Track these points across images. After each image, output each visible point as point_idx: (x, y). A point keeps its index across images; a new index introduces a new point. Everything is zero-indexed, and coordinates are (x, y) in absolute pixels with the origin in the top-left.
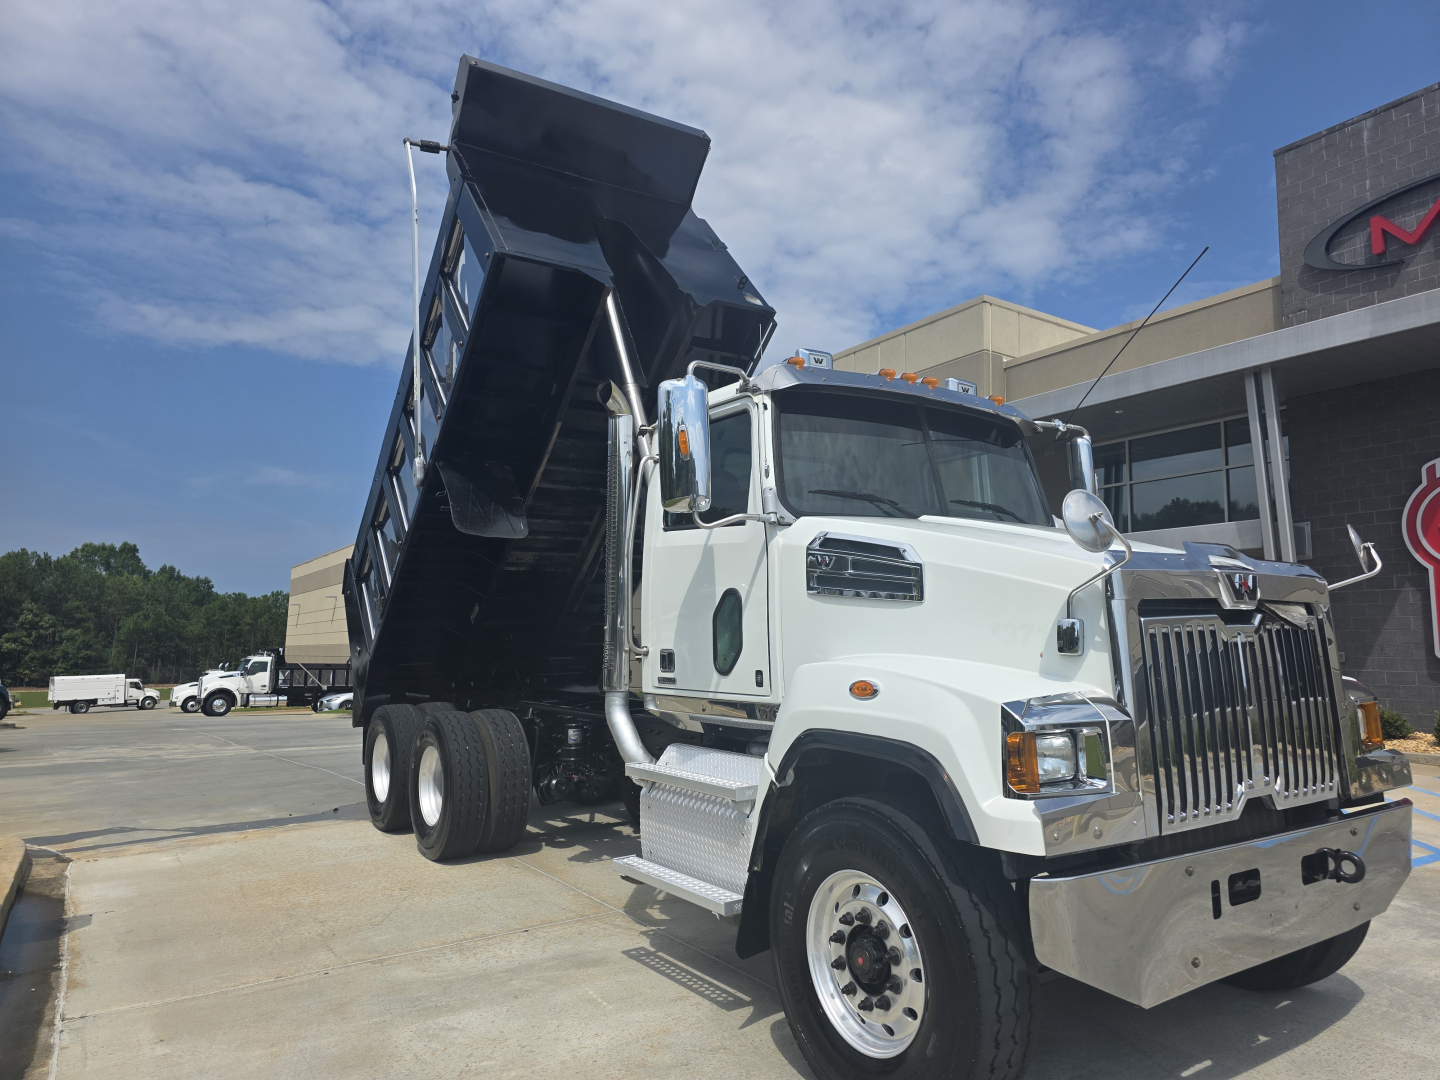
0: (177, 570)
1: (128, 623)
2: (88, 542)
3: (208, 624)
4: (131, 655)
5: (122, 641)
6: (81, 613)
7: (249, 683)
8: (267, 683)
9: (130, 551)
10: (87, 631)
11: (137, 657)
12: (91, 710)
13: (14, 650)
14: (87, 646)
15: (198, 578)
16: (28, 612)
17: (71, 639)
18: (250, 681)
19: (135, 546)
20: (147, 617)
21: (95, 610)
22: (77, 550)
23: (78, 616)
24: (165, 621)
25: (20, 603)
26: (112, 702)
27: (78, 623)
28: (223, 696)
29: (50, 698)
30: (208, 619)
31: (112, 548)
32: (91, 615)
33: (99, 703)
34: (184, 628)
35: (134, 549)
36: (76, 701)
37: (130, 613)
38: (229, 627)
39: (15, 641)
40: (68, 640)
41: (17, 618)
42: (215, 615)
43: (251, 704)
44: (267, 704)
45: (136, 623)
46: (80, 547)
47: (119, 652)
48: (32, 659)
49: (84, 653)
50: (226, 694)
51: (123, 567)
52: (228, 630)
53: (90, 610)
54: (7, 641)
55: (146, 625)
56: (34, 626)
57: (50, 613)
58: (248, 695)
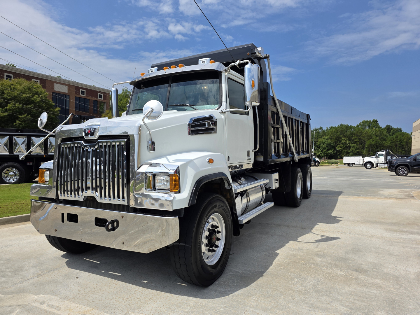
0: (391, 126)
1: (368, 142)
2: (364, 120)
3: (392, 142)
4: (369, 151)
5: (367, 147)
6: (356, 140)
7: (378, 160)
8: (383, 160)
9: (376, 122)
10: (357, 145)
11: (371, 152)
12: (353, 166)
13: (341, 149)
14: (358, 149)
15: (397, 128)
16: (343, 140)
17: (354, 147)
18: (378, 159)
19: (377, 120)
20: (373, 141)
21: (360, 139)
22: (361, 123)
23: (355, 140)
24: (378, 142)
25: (341, 138)
26: (359, 164)
27: (355, 143)
28: (369, 163)
29: (343, 162)
30: (392, 141)
31: (370, 121)
32: (359, 140)
33: (355, 164)
34: (384, 144)
35: (376, 121)
36: (349, 163)
37: (369, 139)
38: (399, 143)
39: (340, 147)
40: (353, 147)
41: (340, 142)
42: (394, 139)
43: (379, 166)
44: (384, 166)
45: (370, 142)
46: (362, 122)
47: (366, 151)
48: (344, 152)
49: (357, 151)
50: (370, 163)
51: (373, 126)
52: (399, 144)
53: (358, 139)
54: (339, 147)
55: (373, 143)
56: (345, 143)
57: (349, 140)
58: (378, 163)
